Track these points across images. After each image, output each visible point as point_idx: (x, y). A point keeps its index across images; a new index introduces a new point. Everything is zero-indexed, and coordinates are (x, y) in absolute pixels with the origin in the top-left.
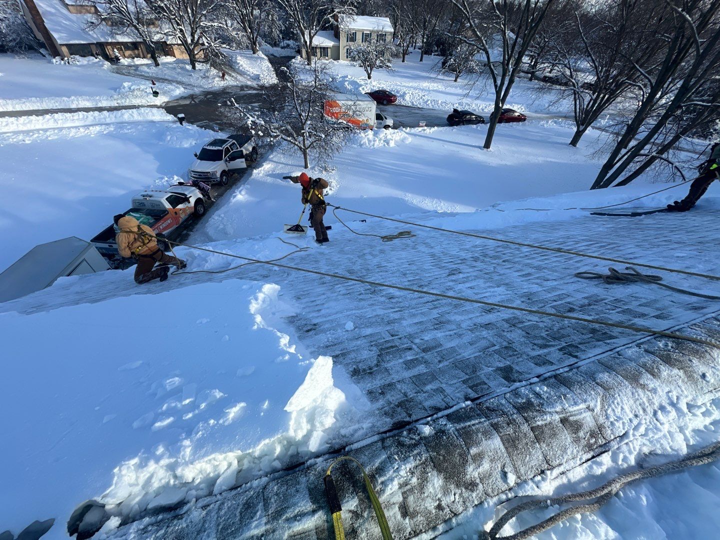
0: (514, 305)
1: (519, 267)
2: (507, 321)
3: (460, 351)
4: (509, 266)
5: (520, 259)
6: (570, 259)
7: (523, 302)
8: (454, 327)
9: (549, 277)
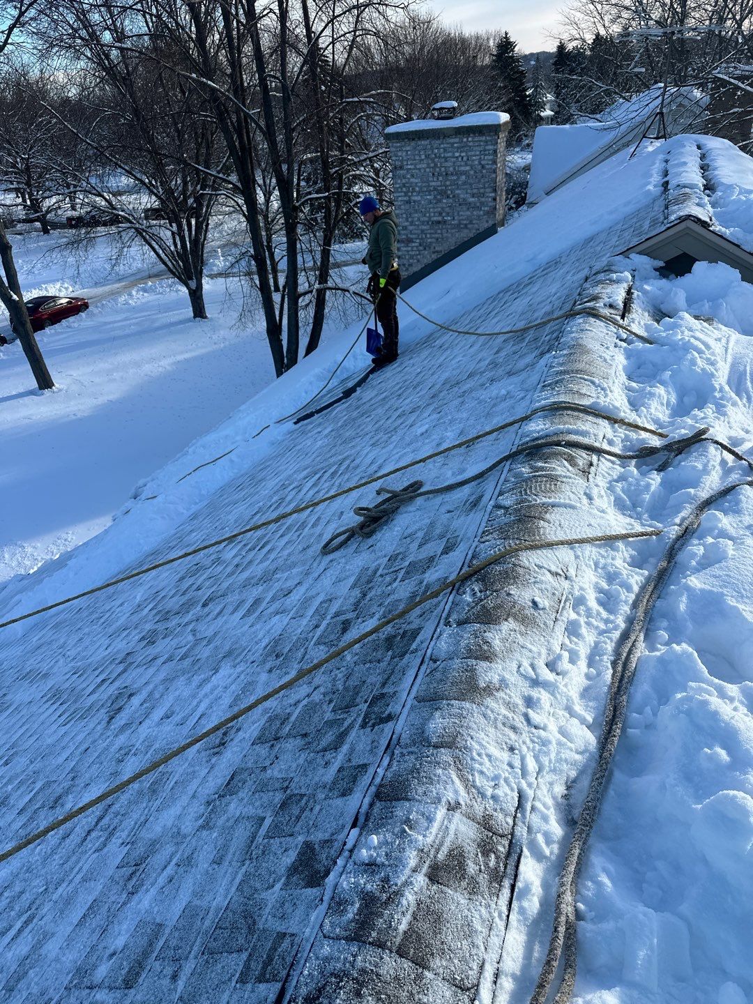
0: (260, 692)
1: (233, 598)
2: (259, 740)
3: (204, 904)
4: (218, 610)
5: (230, 580)
6: (303, 526)
7: (270, 671)
8: (169, 849)
9: (291, 583)
